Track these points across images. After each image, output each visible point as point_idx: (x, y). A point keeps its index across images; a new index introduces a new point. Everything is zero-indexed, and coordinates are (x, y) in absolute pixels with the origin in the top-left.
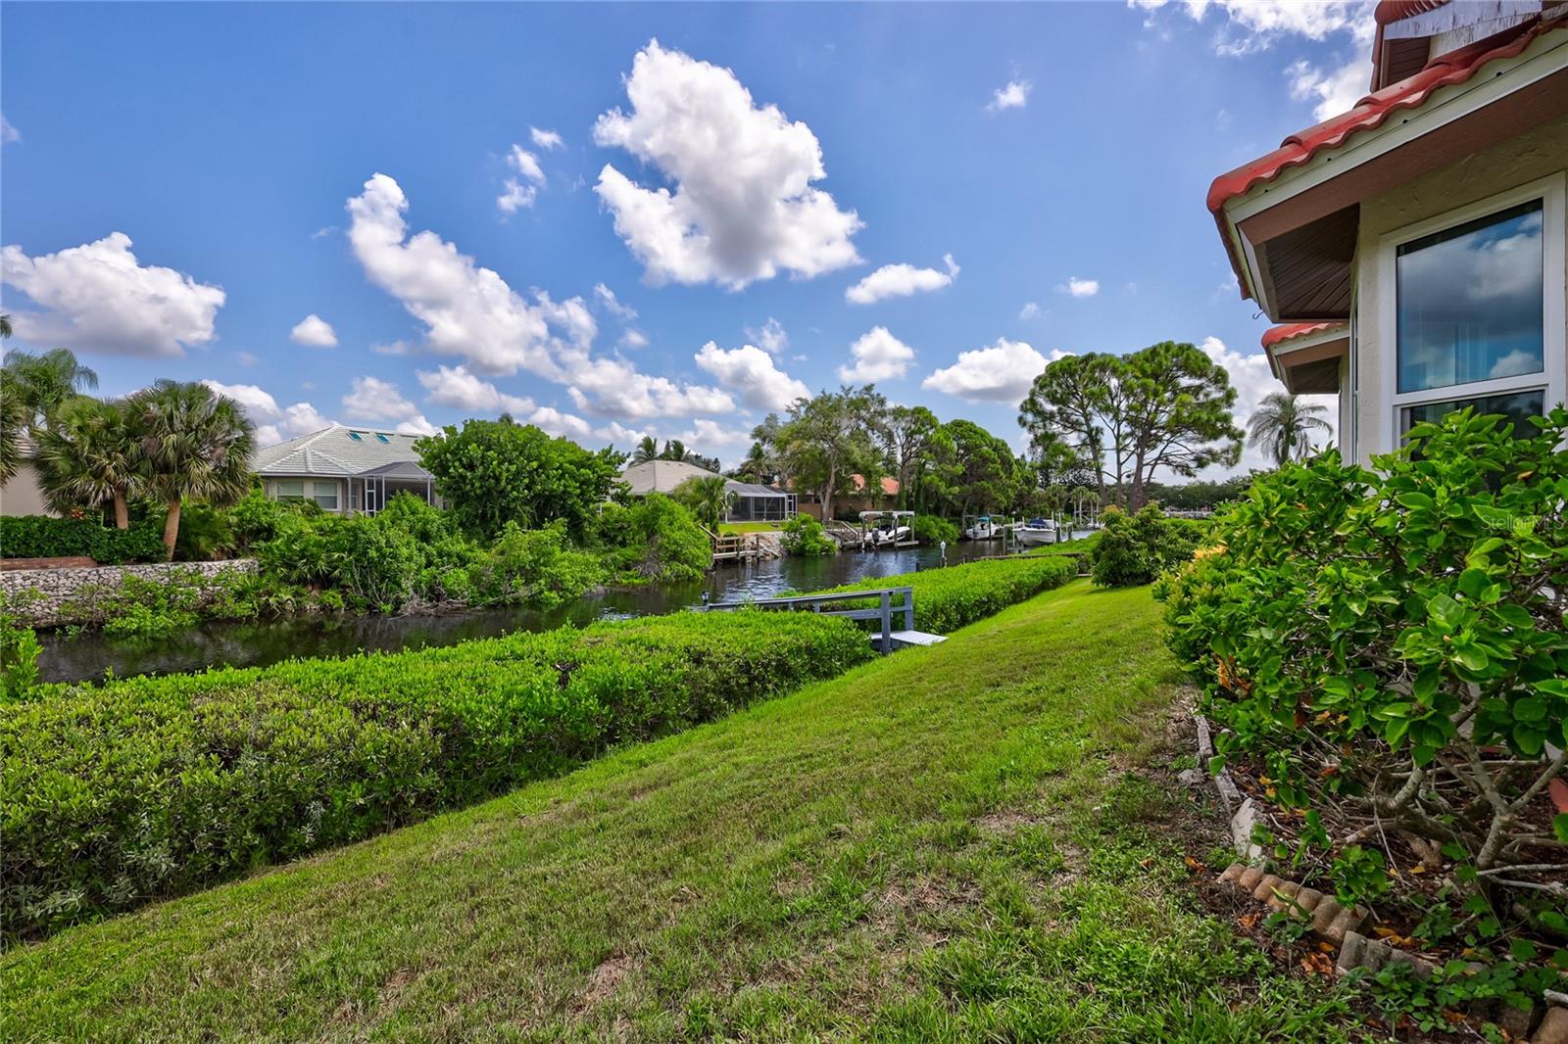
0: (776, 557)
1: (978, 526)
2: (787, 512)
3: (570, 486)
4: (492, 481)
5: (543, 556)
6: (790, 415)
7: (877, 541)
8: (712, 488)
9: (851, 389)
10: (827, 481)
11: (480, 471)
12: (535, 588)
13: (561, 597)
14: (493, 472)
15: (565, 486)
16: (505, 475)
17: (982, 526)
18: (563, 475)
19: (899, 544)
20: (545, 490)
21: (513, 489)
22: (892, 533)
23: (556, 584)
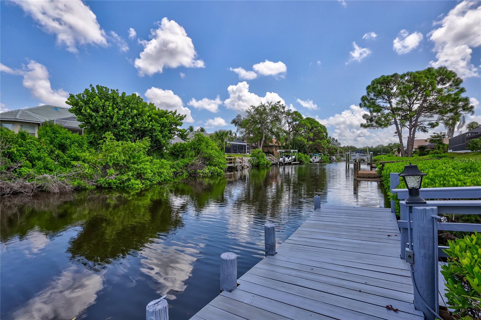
0: (248, 167)
1: (314, 158)
2: (247, 151)
3: (154, 126)
4: (109, 118)
5: (132, 158)
6: (247, 113)
7: (284, 161)
8: (223, 135)
9: (271, 103)
10: (261, 139)
11: (101, 112)
12: (125, 177)
13: (143, 184)
14: (109, 113)
15: (152, 126)
16: (116, 115)
17: (315, 158)
18: (151, 120)
19: (294, 163)
20: (141, 127)
21: (122, 124)
22: (290, 158)
23: (139, 176)
